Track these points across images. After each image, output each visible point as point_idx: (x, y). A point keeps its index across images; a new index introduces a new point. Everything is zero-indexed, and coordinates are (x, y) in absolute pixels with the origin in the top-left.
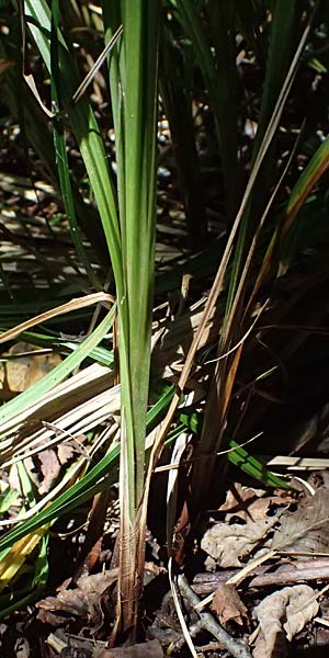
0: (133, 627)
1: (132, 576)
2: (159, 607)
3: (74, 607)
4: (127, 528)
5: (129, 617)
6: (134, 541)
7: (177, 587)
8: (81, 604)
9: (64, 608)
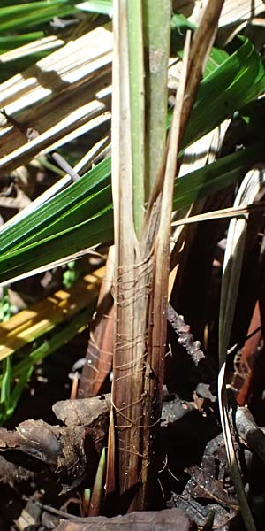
0: (138, 486)
1: (138, 369)
2: (198, 461)
3: (43, 449)
4: (128, 252)
5: (132, 464)
6: (142, 285)
7: (234, 427)
8: (55, 446)
9: (21, 448)
